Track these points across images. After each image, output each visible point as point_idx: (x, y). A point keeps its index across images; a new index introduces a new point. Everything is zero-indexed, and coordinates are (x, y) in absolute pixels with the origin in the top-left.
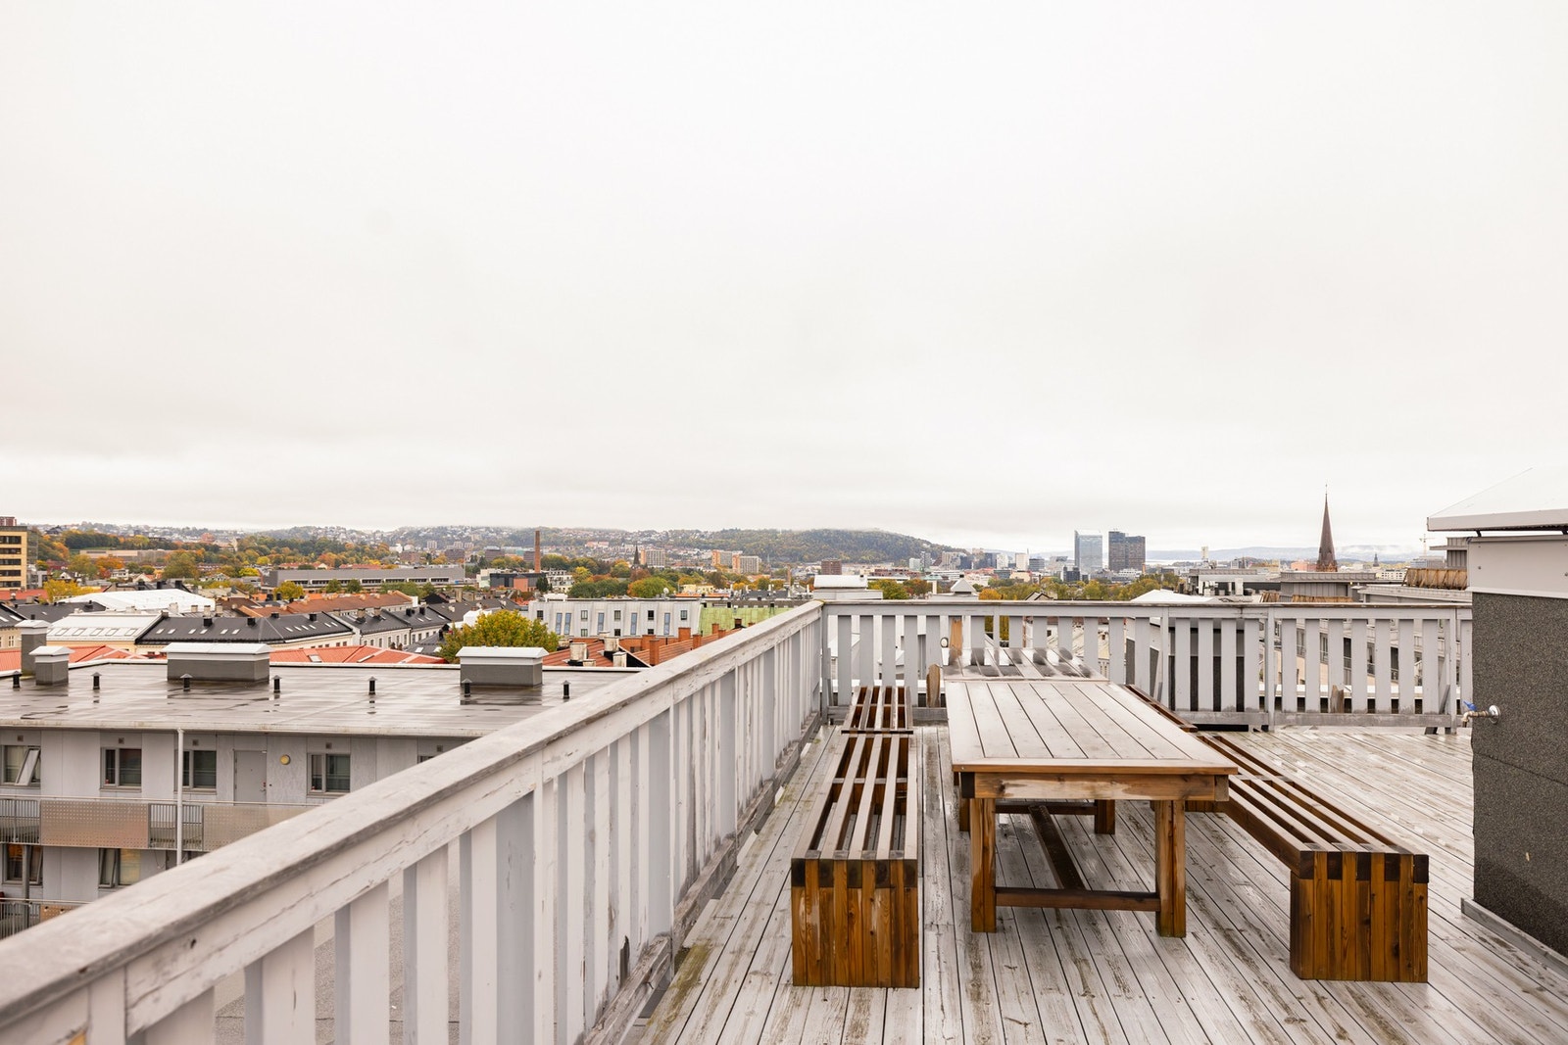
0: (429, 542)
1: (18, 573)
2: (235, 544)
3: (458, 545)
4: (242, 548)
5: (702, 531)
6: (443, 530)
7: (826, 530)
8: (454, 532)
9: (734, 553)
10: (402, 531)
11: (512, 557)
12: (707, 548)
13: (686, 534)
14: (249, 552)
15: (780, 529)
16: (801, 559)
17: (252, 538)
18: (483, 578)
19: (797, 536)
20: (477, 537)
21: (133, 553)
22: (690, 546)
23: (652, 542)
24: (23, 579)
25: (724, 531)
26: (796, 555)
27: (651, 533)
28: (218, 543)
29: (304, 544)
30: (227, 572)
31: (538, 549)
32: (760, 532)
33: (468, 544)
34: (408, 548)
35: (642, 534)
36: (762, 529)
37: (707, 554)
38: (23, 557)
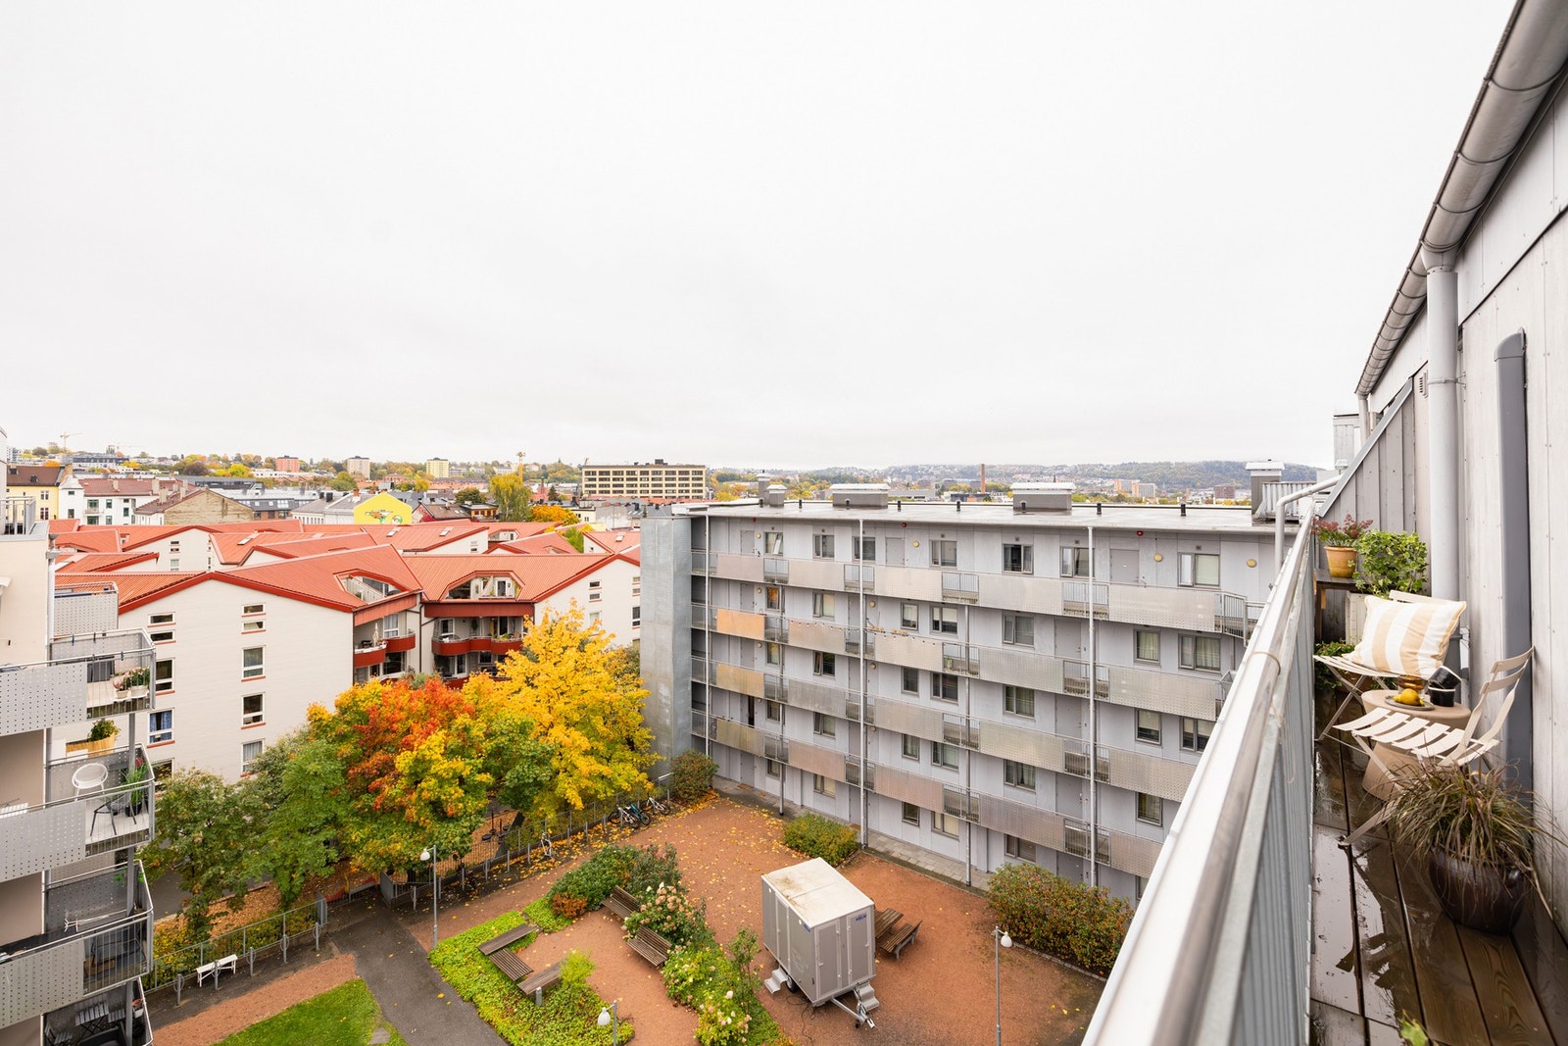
0: (907, 476)
1: (701, 491)
2: (798, 478)
3: (925, 478)
4: (801, 481)
5: (1105, 465)
6: (915, 468)
7: (1217, 462)
8: (923, 469)
9: (1133, 482)
10: (890, 468)
11: (963, 485)
12: (1109, 478)
13: (1091, 467)
14: (805, 483)
15: (1173, 461)
16: (1194, 487)
17: (806, 474)
18: (946, 498)
19: (1189, 467)
20: (938, 472)
21: (748, 484)
22: (1095, 476)
23: (1063, 474)
24: (704, 494)
25: (1123, 464)
26: (1189, 482)
27: (1062, 467)
28: (789, 477)
29: (834, 478)
30: (796, 493)
31: (983, 480)
32: (1155, 464)
33: (933, 478)
34: (894, 480)
35: (1056, 468)
36: (1157, 462)
37: (1109, 483)
38: (703, 482)
